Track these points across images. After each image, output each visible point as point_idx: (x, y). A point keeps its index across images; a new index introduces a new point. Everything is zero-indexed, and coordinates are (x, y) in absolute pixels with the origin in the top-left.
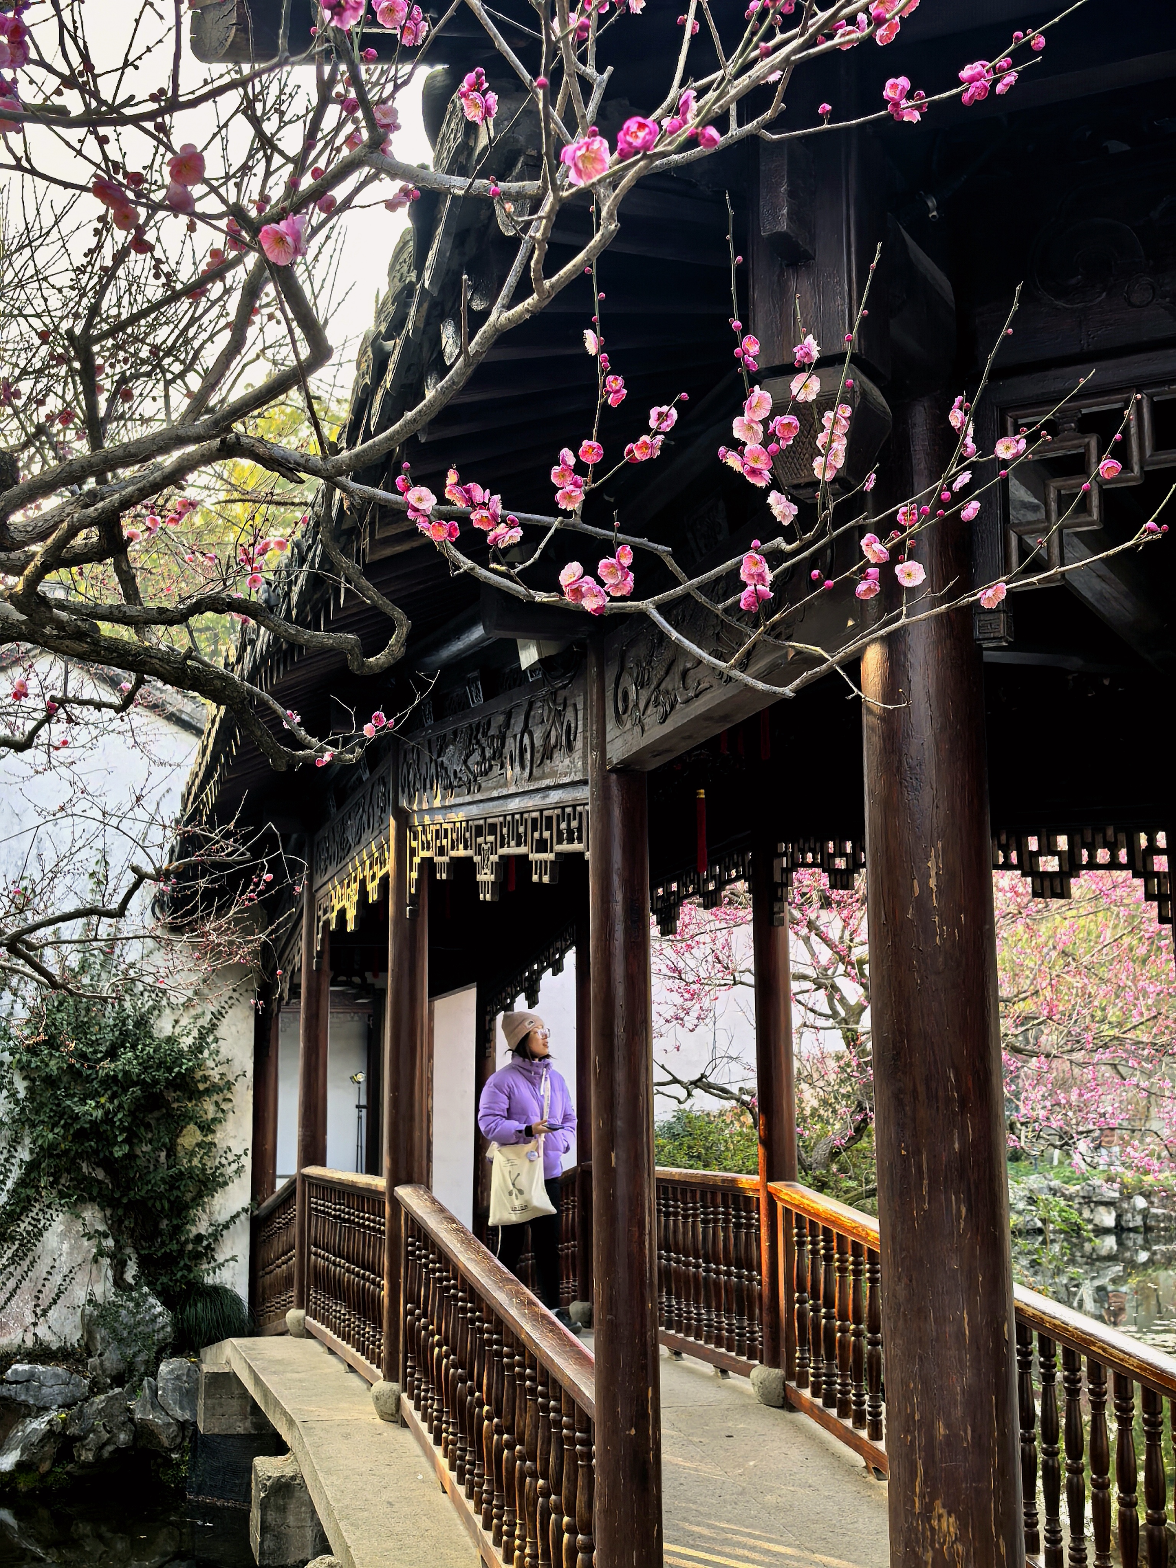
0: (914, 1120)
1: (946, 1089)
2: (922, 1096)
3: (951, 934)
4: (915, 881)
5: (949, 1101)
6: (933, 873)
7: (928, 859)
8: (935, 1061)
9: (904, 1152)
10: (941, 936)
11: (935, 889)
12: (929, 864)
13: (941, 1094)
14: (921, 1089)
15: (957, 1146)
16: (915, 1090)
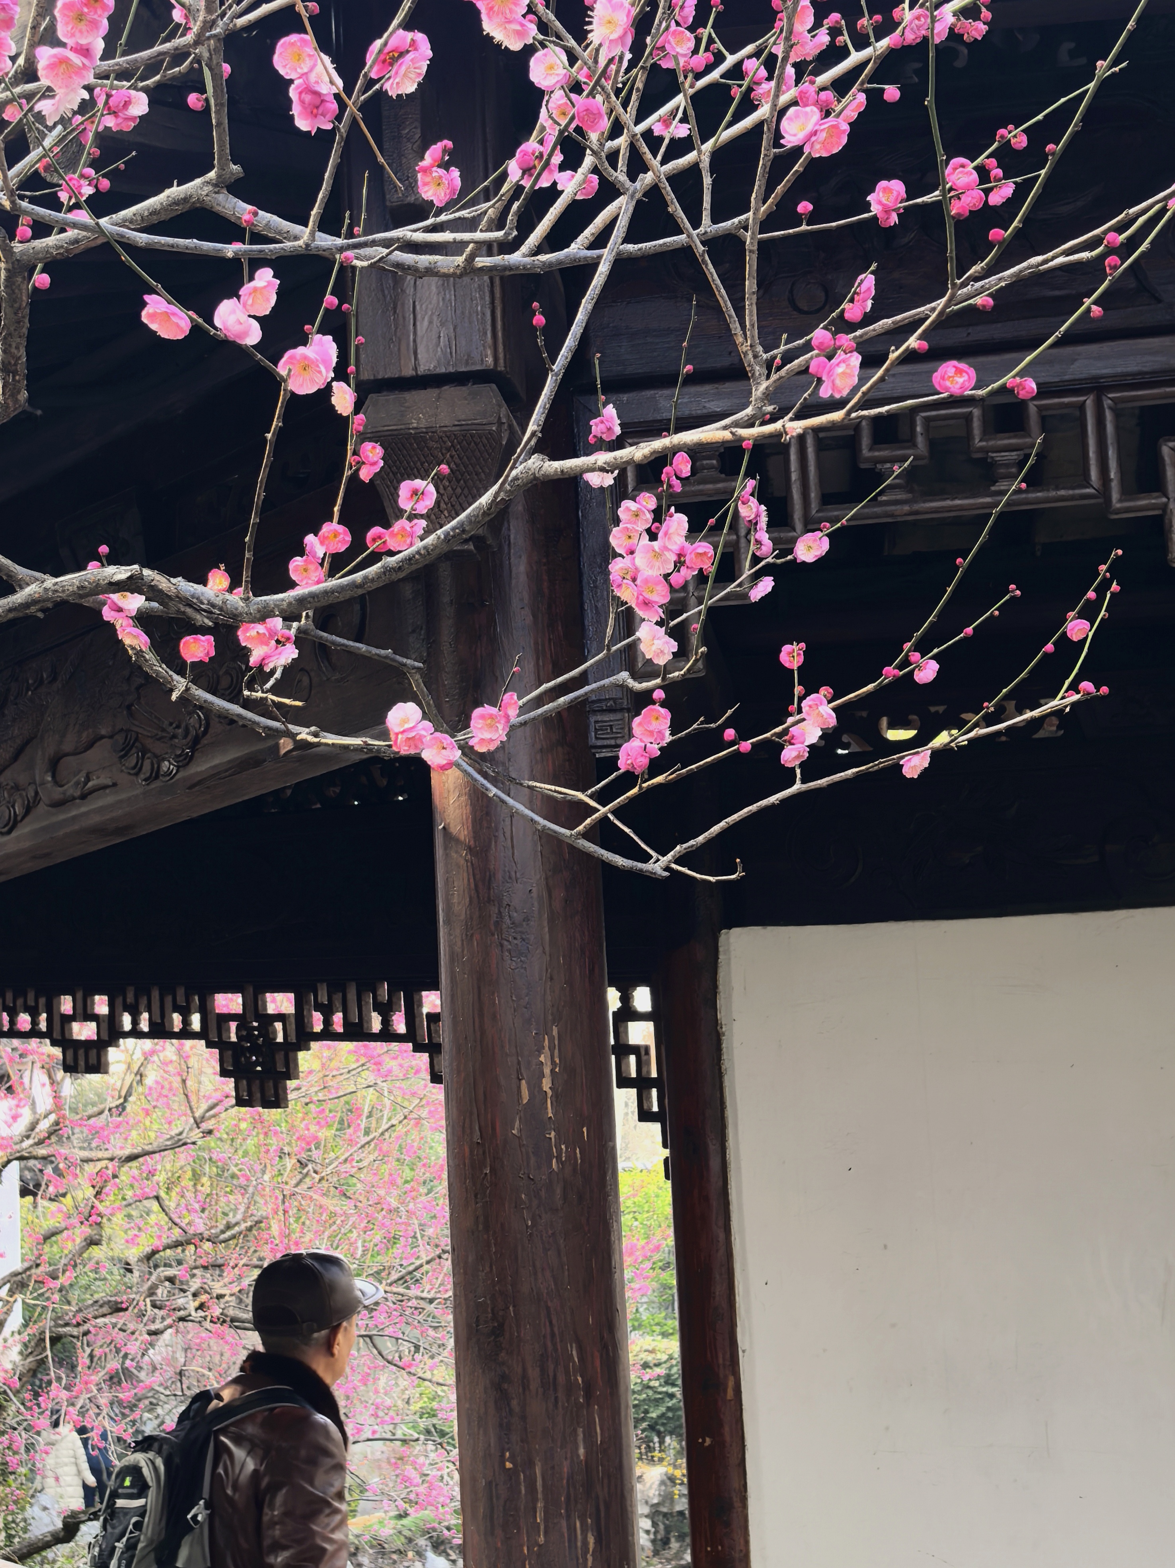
0: (523, 1418)
1: (567, 1372)
2: (535, 1384)
3: (571, 1156)
4: (523, 1082)
5: (570, 1388)
6: (547, 1071)
7: (540, 1051)
8: (553, 1335)
9: (509, 1465)
10: (559, 1158)
11: (550, 1093)
12: (542, 1059)
13: (561, 1379)
14: (534, 1374)
15: (581, 1451)
16: (525, 1376)
